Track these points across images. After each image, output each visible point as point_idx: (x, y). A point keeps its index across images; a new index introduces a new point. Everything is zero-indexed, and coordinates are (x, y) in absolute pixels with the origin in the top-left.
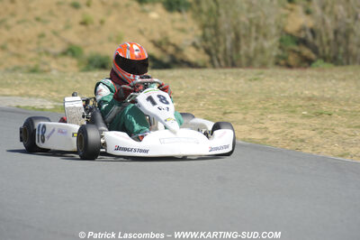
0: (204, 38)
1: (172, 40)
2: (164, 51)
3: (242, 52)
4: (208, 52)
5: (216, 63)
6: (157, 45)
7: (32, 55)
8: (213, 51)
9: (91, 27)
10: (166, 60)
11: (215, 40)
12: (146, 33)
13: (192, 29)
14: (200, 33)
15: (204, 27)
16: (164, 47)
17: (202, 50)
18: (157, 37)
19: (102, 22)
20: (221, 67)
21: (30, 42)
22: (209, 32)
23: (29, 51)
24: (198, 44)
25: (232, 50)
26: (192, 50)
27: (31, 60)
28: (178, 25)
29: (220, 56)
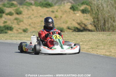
0: (94, 22)
1: (84, 23)
2: (81, 26)
3: (106, 27)
4: (95, 26)
5: (98, 30)
6: (79, 24)
7: (38, 27)
8: (97, 26)
9: (57, 18)
10: (82, 29)
11: (97, 22)
12: (75, 20)
13: (90, 19)
14: (93, 20)
15: (94, 18)
16: (81, 25)
17: (93, 26)
18: (79, 22)
19: (61, 17)
20: (99, 31)
21: (38, 23)
22: (95, 20)
23: (38, 26)
24: (92, 24)
25: (103, 26)
26: (90, 26)
27: (38, 29)
28: (85, 18)
29: (99, 28)
